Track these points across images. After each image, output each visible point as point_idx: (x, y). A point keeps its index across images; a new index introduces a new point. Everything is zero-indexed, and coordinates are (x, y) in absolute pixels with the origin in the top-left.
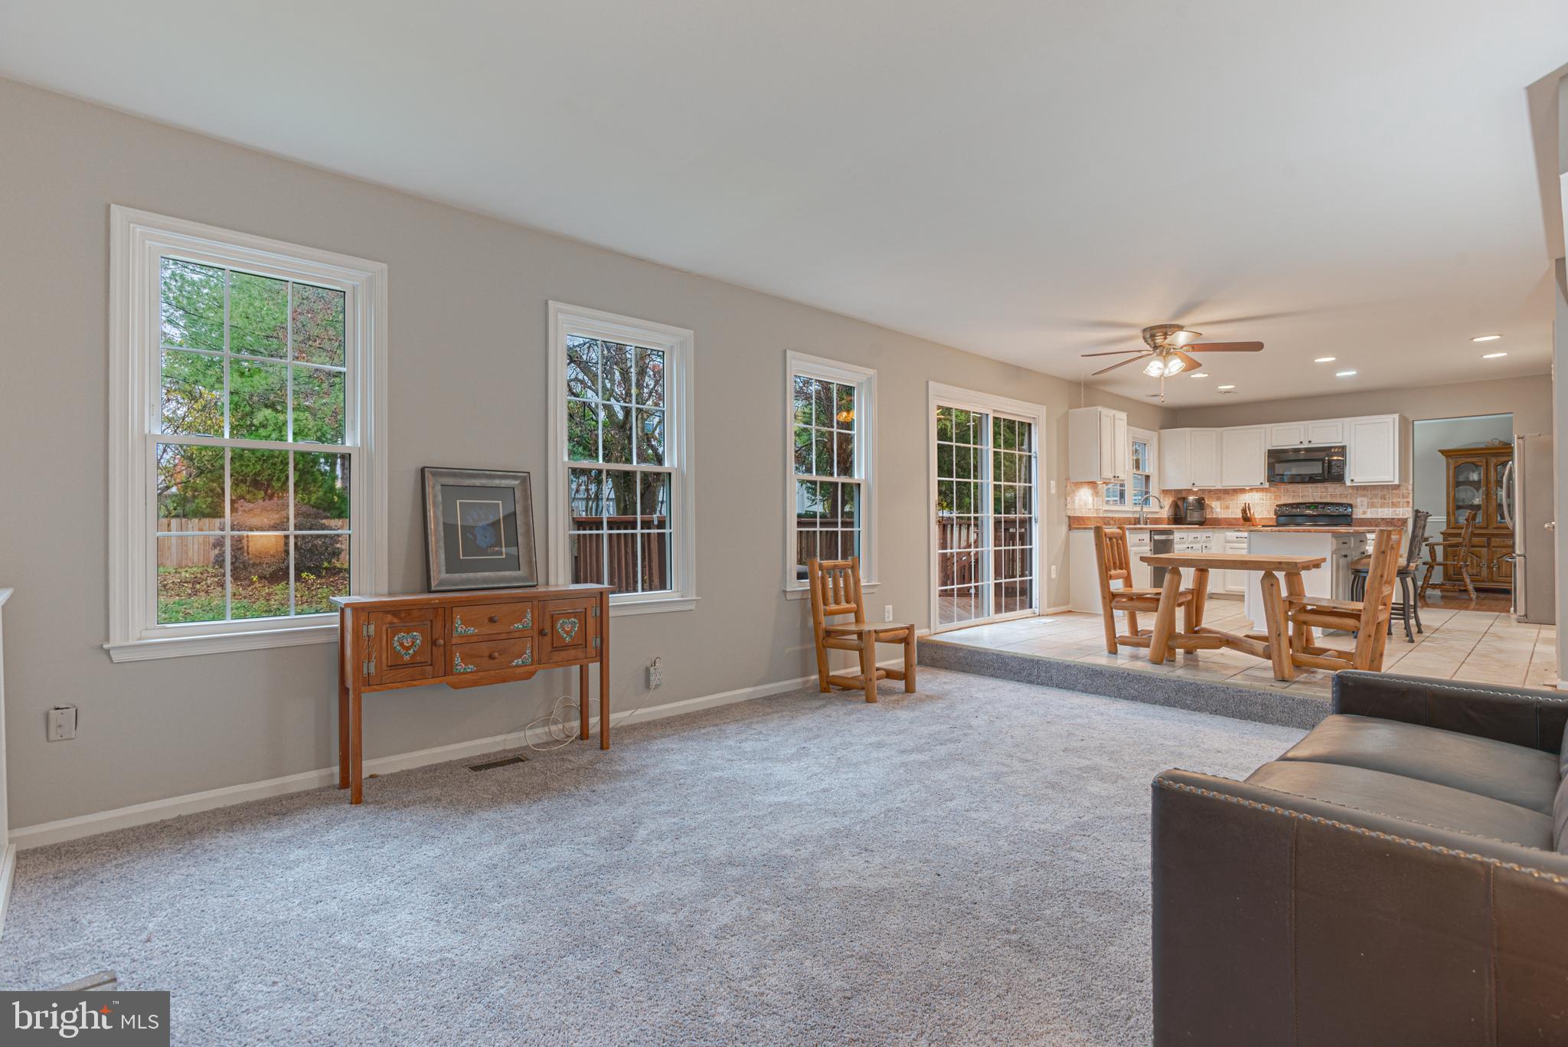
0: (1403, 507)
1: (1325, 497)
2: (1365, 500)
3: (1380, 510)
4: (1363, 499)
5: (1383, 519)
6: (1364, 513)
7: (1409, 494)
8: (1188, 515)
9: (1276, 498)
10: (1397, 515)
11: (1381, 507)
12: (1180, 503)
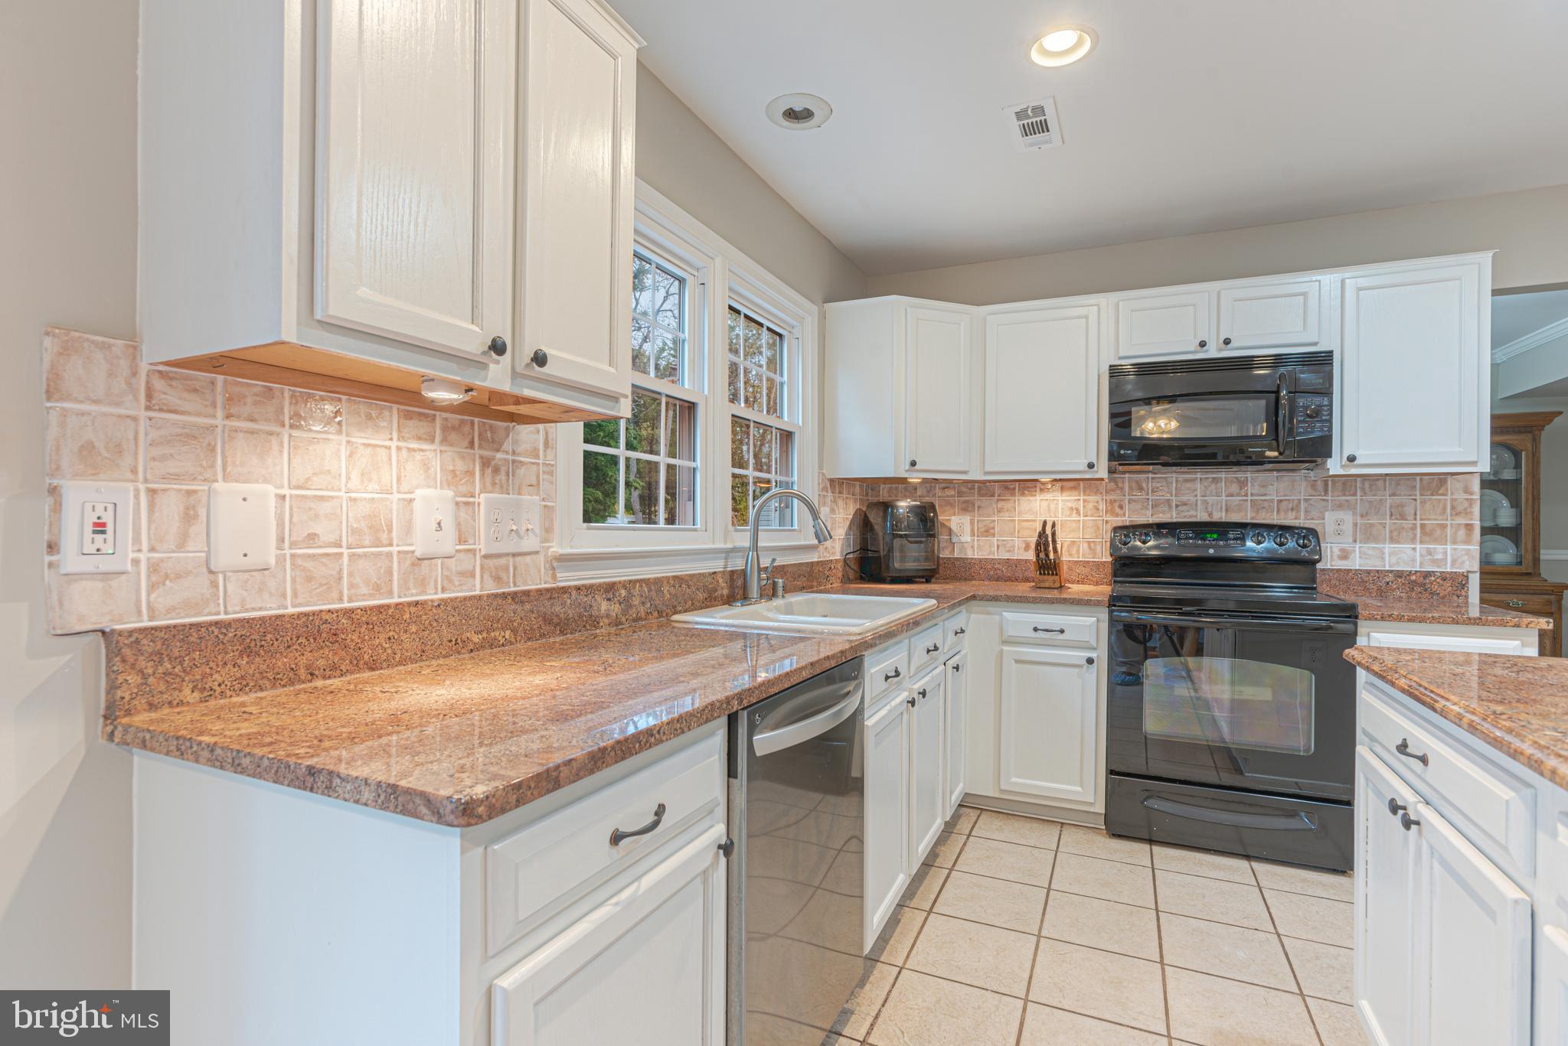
0: (1454, 542)
1: (1240, 508)
2: (1348, 518)
3: (1388, 547)
4: (1340, 515)
5: (1399, 574)
6: (1345, 555)
7: (1471, 502)
8: (897, 554)
9: (1114, 507)
10: (1434, 561)
11: (1392, 540)
12: (875, 518)
